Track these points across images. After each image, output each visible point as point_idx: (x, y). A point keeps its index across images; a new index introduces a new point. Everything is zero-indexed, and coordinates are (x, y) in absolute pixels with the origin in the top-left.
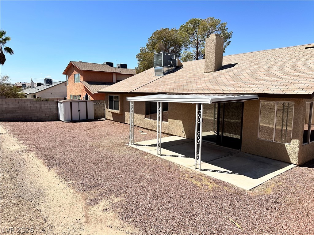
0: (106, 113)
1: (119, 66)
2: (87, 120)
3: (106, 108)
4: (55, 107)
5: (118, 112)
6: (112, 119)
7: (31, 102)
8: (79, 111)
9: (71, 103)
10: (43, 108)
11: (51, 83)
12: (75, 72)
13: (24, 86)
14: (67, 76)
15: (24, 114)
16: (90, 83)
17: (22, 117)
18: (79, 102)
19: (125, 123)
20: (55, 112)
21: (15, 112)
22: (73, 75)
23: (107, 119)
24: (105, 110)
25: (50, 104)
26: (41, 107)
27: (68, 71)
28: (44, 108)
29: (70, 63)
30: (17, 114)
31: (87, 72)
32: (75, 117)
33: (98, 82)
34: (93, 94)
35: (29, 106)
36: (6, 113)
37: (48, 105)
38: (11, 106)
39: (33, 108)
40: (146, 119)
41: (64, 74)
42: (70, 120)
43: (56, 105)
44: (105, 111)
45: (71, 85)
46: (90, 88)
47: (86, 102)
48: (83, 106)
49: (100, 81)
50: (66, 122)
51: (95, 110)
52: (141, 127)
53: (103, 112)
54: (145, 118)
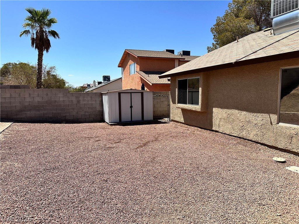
0: (171, 111)
1: (181, 54)
2: (143, 122)
3: (171, 103)
4: (98, 102)
5: (197, 108)
6: (182, 120)
7: (65, 94)
8: (131, 107)
9: (120, 94)
10: (82, 102)
11: (108, 80)
12: (131, 62)
13: (89, 86)
14: (123, 68)
15: (54, 112)
16: (148, 72)
17: (51, 116)
18: (131, 93)
19: (213, 131)
20: (98, 108)
21: (42, 108)
22: (128, 66)
23: (172, 120)
24: (169, 105)
25: (91, 98)
26: (79, 102)
27: (123, 62)
28: (84, 103)
29: (125, 52)
30: (45, 112)
31: (144, 58)
32: (126, 116)
33: (157, 72)
34: (151, 85)
35: (61, 99)
36: (30, 110)
37: (89, 98)
38: (37, 99)
39: (68, 103)
40: (281, 124)
41: (119, 67)
42: (118, 120)
43: (100, 99)
44: (169, 107)
45: (126, 78)
46: (148, 78)
47: (142, 93)
48: (137, 99)
49: (159, 71)
50: (111, 125)
51: (154, 106)
52: (262, 144)
53: (166, 109)
54: (279, 121)
